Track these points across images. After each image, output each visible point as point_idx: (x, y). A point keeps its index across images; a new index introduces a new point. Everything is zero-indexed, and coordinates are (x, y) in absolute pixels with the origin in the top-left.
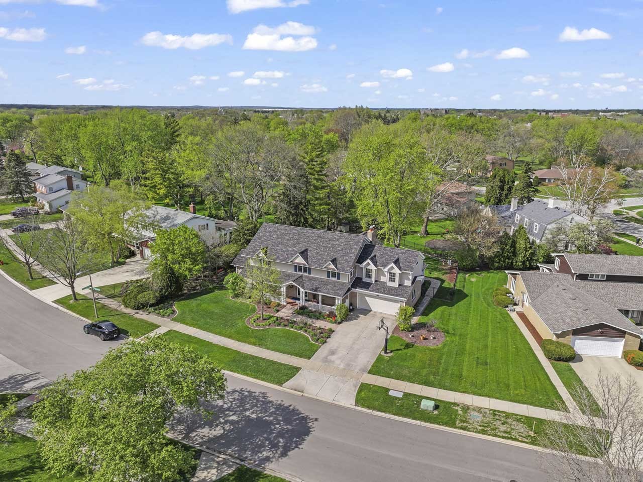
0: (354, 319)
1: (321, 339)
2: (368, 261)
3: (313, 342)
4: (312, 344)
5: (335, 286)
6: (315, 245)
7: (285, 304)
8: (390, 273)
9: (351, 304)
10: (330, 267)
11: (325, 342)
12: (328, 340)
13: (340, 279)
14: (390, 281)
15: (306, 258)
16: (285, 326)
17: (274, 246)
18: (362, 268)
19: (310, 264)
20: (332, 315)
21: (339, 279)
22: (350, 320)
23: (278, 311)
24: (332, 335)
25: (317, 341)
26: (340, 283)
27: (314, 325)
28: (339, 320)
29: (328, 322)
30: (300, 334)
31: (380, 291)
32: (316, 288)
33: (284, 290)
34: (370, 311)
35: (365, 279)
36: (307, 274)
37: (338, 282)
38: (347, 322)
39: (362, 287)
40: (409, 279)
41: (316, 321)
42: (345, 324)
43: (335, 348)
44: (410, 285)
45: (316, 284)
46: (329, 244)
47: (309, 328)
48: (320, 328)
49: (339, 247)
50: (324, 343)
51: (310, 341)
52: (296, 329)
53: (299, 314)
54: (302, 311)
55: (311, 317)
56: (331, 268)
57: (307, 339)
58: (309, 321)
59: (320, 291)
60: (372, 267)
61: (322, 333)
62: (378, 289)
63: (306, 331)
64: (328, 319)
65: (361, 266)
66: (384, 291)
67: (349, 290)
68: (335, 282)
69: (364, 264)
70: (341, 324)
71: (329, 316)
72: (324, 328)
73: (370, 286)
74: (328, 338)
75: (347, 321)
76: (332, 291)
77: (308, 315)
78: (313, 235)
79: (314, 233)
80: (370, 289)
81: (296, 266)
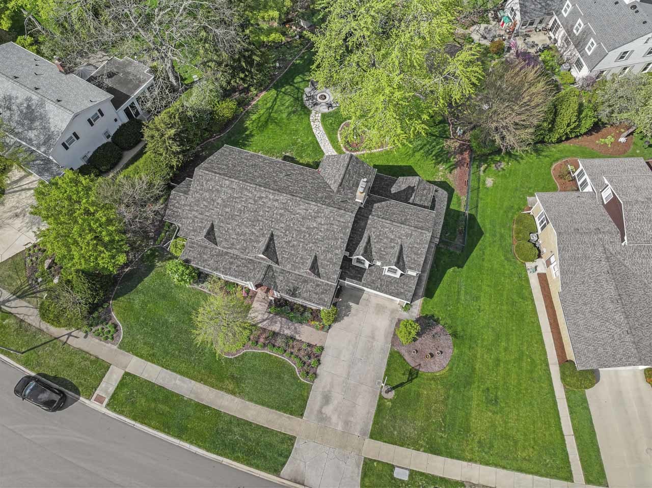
1: (310, 372)
3: (302, 380)
6: (282, 225)
11: (316, 376)
12: (318, 371)
19: (280, 263)
22: (340, 316)
24: (322, 357)
25: (306, 375)
29: (313, 327)
30: (285, 364)
31: (376, 285)
39: (352, 278)
46: (303, 226)
47: (293, 347)
50: (314, 379)
51: (298, 378)
55: (292, 321)
57: (294, 373)
59: (299, 295)
62: (373, 282)
63: (290, 355)
64: (313, 323)
66: (381, 285)
73: (362, 275)
78: (276, 204)
79: (277, 200)
80: (363, 281)
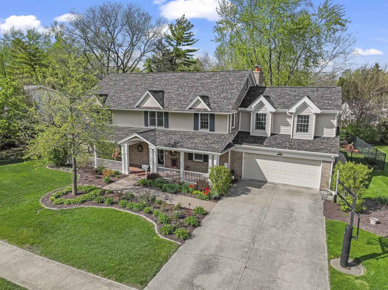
0: (243, 193)
1: (179, 230)
2: (262, 99)
3: (162, 237)
4: (159, 241)
5: (207, 139)
6: (176, 86)
7: (127, 173)
8: (299, 116)
9: (232, 172)
10: (199, 107)
11: (189, 236)
12: (195, 232)
13: (215, 129)
14: (297, 131)
15: (161, 101)
16: (112, 203)
17: (117, 93)
18: (249, 113)
19: (167, 107)
20: (202, 186)
21: (214, 131)
22: (235, 194)
23: (110, 182)
24: (204, 221)
25: (170, 233)
26: (215, 135)
27: (168, 202)
28: (216, 194)
29: (195, 197)
30: (137, 219)
31: (284, 145)
32: (175, 143)
33: (125, 150)
34: (266, 182)
35: (254, 132)
36: (162, 128)
37: (211, 135)
38: (230, 198)
39: (250, 143)
40: (332, 126)
41: (174, 196)
42: (225, 201)
43: (213, 251)
44: (334, 136)
45: (176, 138)
46: (197, 83)
47: (158, 208)
48: (180, 208)
49: (211, 85)
50: (185, 239)
51: (155, 234)
52: (131, 209)
53: (145, 185)
54: (150, 181)
55: (165, 191)
56: (201, 109)
57: (150, 229)
58: (161, 196)
59: (182, 146)
60: (268, 109)
61: (183, 217)
62: (279, 144)
63: (151, 213)
64: (195, 192)
65: (248, 109)
66: (291, 145)
67: (229, 146)
68: (206, 135)
69: (254, 105)
70: (219, 202)
71: (196, 187)
72: (188, 207)
73: (264, 140)
74: (195, 226)
75: (229, 196)
76: (202, 145)
77: (161, 187)
78: (174, 77)
79: (175, 75)
80: (265, 144)
81: (146, 113)
